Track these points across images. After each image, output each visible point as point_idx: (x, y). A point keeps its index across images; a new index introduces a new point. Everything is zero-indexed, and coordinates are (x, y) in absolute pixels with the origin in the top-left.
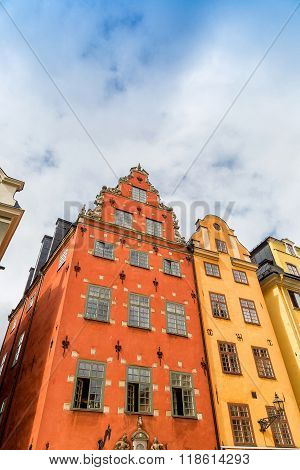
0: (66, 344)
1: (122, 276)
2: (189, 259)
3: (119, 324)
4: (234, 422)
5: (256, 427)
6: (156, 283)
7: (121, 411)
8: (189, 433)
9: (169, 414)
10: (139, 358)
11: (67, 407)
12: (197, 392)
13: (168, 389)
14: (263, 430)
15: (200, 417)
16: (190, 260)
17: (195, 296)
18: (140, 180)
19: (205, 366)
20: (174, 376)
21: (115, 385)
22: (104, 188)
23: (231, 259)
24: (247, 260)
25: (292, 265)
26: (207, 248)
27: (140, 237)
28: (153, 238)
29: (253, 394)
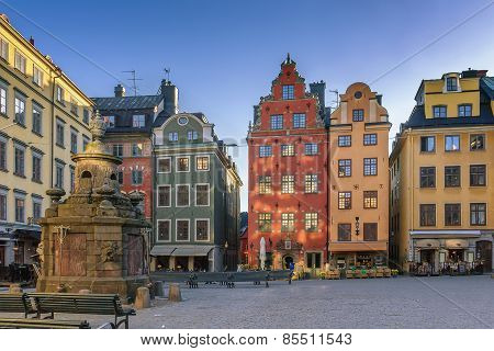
0: (252, 208)
1: (277, 165)
2: (325, 138)
3: (276, 194)
4: (339, 232)
5: (353, 233)
6: (299, 164)
7: (279, 231)
8: (312, 237)
9: (303, 231)
10: (288, 209)
11: (257, 232)
12: (320, 220)
13: (303, 221)
14: (357, 234)
15: (319, 231)
16: (327, 138)
17: (327, 165)
18: (289, 74)
21: (276, 221)
22: (262, 98)
23: (366, 124)
24: (383, 119)
25: (440, 106)
26: (344, 121)
27: (288, 133)
28: (298, 130)
29: (357, 218)
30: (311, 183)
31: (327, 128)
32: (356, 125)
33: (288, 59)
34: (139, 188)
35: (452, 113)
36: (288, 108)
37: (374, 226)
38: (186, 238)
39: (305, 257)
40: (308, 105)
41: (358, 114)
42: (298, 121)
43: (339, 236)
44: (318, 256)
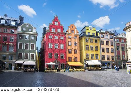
0: (47, 51)
1: (54, 41)
3: (53, 48)
6: (59, 41)
7: (54, 58)
9: (60, 58)
10: (56, 52)
11: (48, 58)
12: (64, 56)
13: (60, 56)
14: (73, 60)
15: (64, 58)
16: (66, 36)
17: (66, 42)
19: (66, 53)
20: (61, 54)
21: (53, 55)
22: (50, 24)
23: (74, 34)
24: (78, 33)
25: (89, 32)
26: (69, 32)
27: (56, 33)
28: (59, 33)
29: (73, 56)
30: (62, 46)
31: (66, 33)
32: (72, 34)
34: (12, 43)
35: (91, 34)
36: (56, 27)
38: (28, 59)
39: (60, 65)
40: (61, 27)
41: (73, 31)
42: (59, 31)
43: (69, 60)
44: (64, 65)
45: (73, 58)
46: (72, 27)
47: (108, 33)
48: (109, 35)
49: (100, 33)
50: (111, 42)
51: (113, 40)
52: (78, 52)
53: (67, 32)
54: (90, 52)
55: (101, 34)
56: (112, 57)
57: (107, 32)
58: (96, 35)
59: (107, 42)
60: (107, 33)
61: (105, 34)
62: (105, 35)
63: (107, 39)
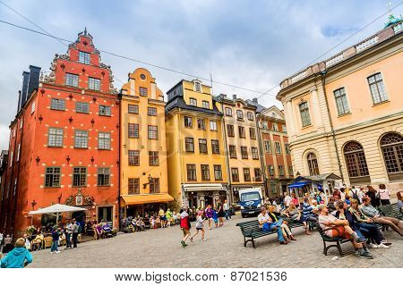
0: (38, 160)
1: (71, 120)
2: (117, 104)
3: (68, 148)
4: (129, 186)
5: (141, 186)
6: (93, 122)
7: (70, 186)
8: (105, 192)
9: (95, 185)
10: (80, 163)
11: (42, 187)
12: (112, 175)
13: (96, 175)
14: (145, 188)
15: (112, 185)
16: (119, 104)
17: (119, 127)
18: (86, 44)
19: (119, 163)
20: (100, 169)
21: (67, 175)
22: (57, 55)
23: (149, 100)
24: (161, 99)
25: (193, 99)
26: (133, 93)
27: (83, 92)
28: (93, 91)
29: (144, 174)
30: (104, 140)
31: (120, 96)
32: (142, 99)
33: (85, 32)
36: (84, 71)
37: (157, 180)
39: (96, 213)
40: (103, 74)
41: (143, 91)
42: (94, 85)
43: (129, 190)
44: (109, 209)
45: (144, 180)
46: (143, 77)
47: (241, 105)
48: (243, 110)
49: (222, 103)
50: (251, 131)
51: (255, 123)
52: (162, 158)
53: (124, 92)
54: (197, 159)
55: (224, 106)
56: (257, 171)
57: (240, 102)
58: (211, 108)
59: (241, 129)
60: (239, 106)
61: (234, 105)
62: (235, 109)
63: (240, 119)
